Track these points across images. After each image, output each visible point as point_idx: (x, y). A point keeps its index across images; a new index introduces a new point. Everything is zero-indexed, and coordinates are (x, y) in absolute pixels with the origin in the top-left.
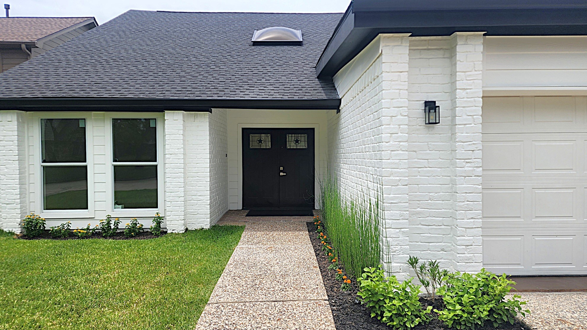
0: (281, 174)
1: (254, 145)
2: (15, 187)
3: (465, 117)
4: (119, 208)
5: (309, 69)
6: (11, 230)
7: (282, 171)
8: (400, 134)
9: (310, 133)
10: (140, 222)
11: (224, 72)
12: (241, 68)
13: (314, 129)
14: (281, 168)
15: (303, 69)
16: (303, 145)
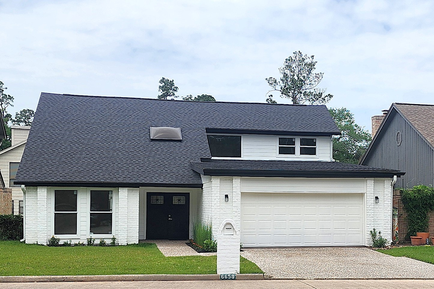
0: (169, 219)
1: (153, 202)
2: (45, 223)
3: (235, 200)
4: (92, 234)
5: (187, 163)
6: (42, 243)
7: (170, 217)
8: (217, 204)
9: (187, 195)
10: (105, 240)
11: (142, 164)
12: (150, 162)
13: (189, 193)
14: (170, 216)
15: (184, 163)
16: (183, 202)
